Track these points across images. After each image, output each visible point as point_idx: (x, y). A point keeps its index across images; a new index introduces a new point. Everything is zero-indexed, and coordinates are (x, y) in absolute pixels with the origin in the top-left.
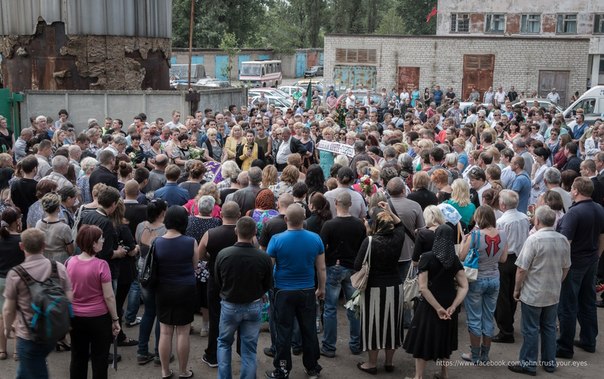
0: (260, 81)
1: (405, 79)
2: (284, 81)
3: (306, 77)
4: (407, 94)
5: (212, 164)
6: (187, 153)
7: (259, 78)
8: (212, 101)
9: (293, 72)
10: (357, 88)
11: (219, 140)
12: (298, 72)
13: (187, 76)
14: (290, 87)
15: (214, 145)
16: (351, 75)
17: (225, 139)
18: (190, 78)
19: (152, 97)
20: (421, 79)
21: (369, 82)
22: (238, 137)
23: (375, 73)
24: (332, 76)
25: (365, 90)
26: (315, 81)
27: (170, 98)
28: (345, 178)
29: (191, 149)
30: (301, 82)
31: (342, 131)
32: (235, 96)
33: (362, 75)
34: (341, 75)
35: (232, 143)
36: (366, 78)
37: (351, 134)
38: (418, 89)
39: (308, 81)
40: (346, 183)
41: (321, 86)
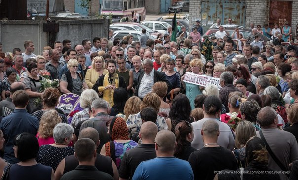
0: (122, 16)
1: (276, 13)
2: (147, 17)
3: (170, 13)
4: (279, 30)
5: (70, 96)
6: (38, 84)
7: (120, 13)
8: (71, 32)
9: (157, 7)
10: (225, 23)
11: (79, 72)
12: (163, 7)
13: (45, 10)
14: (154, 22)
15: (75, 77)
16: (219, 9)
17: (85, 71)
18: (48, 12)
19: (8, 27)
20: (293, 13)
21: (238, 17)
22: (99, 69)
23: (244, 7)
24: (199, 10)
25: (234, 26)
26: (180, 16)
27: (27, 28)
28: (212, 108)
29: (44, 79)
30: (165, 17)
31: (209, 64)
32: (96, 28)
33: (231, 9)
34: (208, 9)
35: (93, 75)
36: (235, 13)
37: (218, 66)
38: (289, 25)
39: (172, 16)
40: (212, 114)
41: (188, 22)
